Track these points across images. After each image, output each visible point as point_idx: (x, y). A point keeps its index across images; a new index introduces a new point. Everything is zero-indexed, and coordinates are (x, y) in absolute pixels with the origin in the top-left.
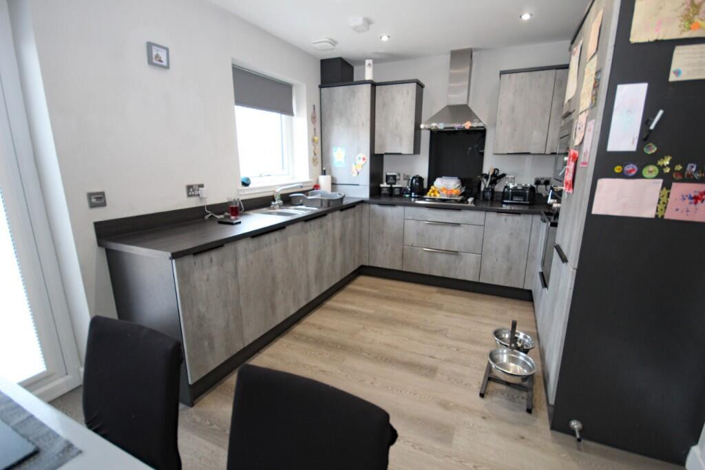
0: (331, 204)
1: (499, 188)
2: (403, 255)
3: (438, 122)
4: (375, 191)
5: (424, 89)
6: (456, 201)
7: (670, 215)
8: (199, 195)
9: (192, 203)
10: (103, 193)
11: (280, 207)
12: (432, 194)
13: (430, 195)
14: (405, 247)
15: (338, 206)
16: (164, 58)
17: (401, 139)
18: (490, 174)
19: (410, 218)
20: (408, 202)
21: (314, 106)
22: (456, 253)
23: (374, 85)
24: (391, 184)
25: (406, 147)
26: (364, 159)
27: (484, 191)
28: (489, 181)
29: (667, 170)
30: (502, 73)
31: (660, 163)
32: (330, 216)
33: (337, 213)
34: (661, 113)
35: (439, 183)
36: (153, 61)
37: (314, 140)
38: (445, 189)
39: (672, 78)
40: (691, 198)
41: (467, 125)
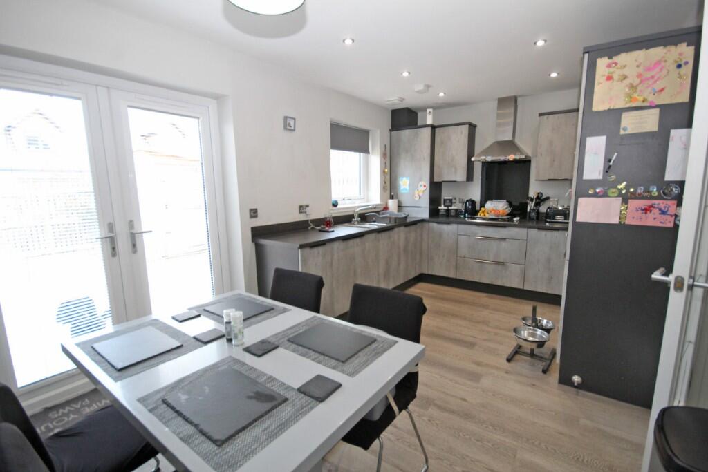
0: (397, 221)
1: (543, 209)
2: (456, 265)
3: (486, 156)
4: (434, 213)
5: (477, 129)
6: (504, 220)
7: (628, 222)
8: (305, 212)
9: (301, 218)
10: (256, 210)
11: (359, 223)
12: (482, 214)
13: (480, 214)
14: (458, 258)
15: (404, 223)
16: (292, 124)
17: (456, 169)
18: (535, 197)
19: (462, 234)
20: (462, 220)
21: (385, 146)
22: (503, 264)
23: (433, 127)
24: (448, 206)
25: (461, 176)
26: (425, 186)
27: (530, 212)
28: (534, 203)
29: (624, 192)
30: (541, 115)
31: (620, 187)
32: (396, 230)
33: (402, 228)
34: (616, 154)
35: (489, 205)
36: (287, 127)
37: (384, 172)
38: (493, 210)
39: (622, 132)
40: (642, 210)
41: (511, 157)
